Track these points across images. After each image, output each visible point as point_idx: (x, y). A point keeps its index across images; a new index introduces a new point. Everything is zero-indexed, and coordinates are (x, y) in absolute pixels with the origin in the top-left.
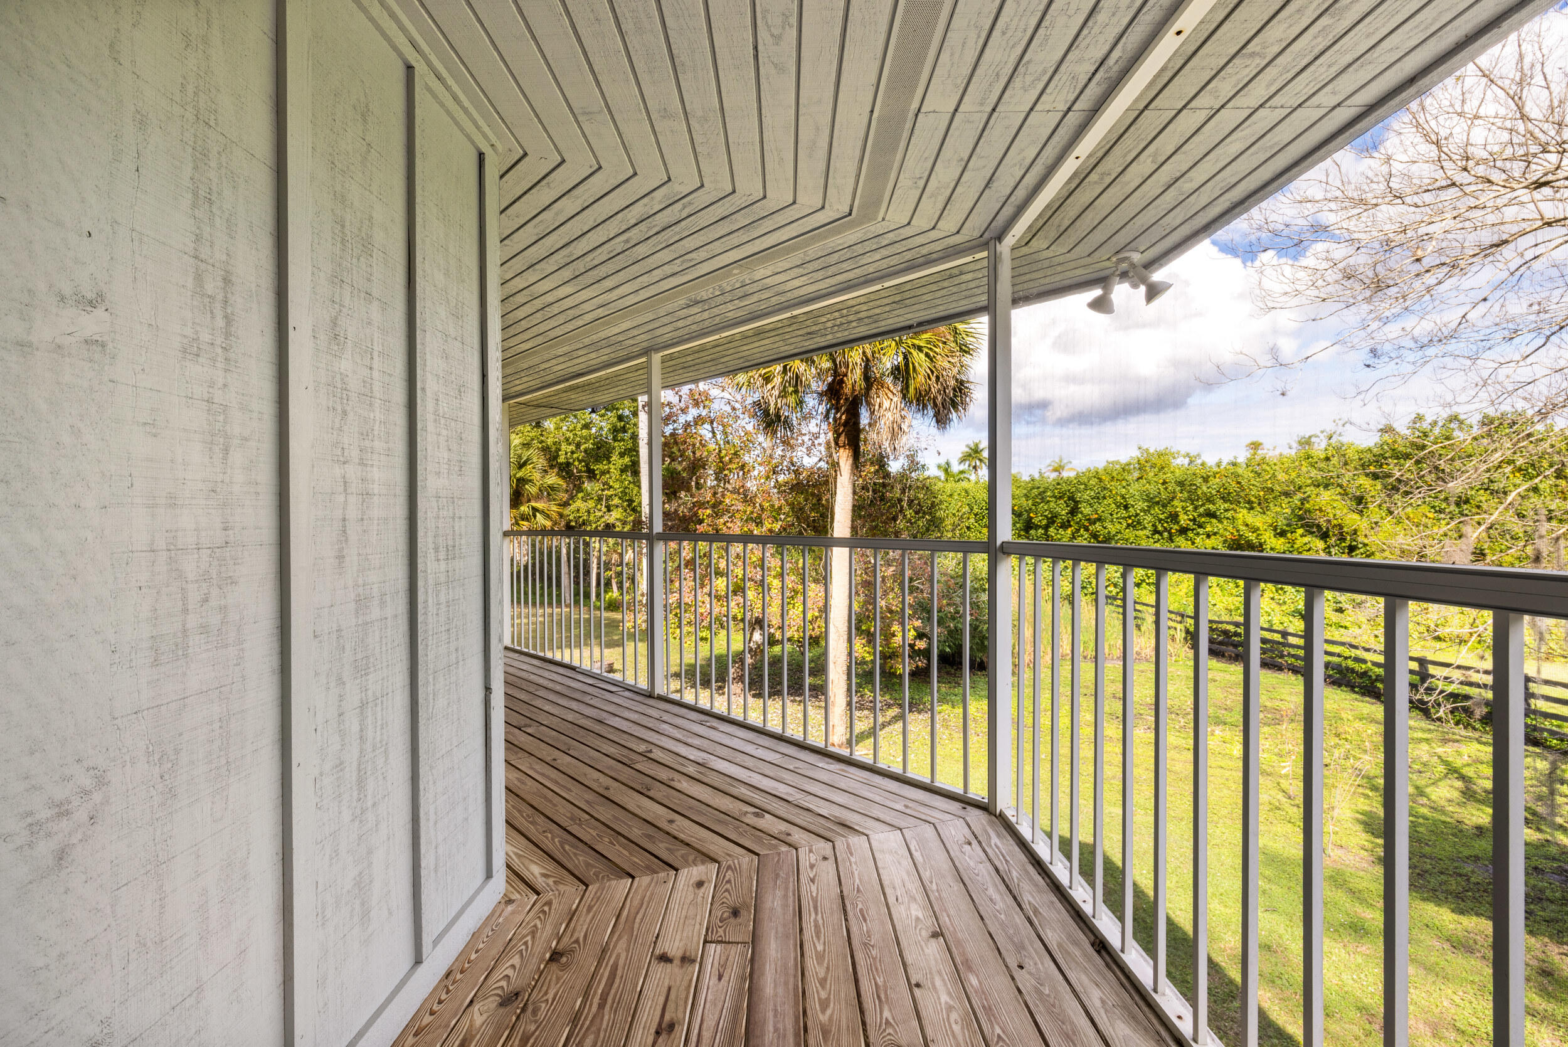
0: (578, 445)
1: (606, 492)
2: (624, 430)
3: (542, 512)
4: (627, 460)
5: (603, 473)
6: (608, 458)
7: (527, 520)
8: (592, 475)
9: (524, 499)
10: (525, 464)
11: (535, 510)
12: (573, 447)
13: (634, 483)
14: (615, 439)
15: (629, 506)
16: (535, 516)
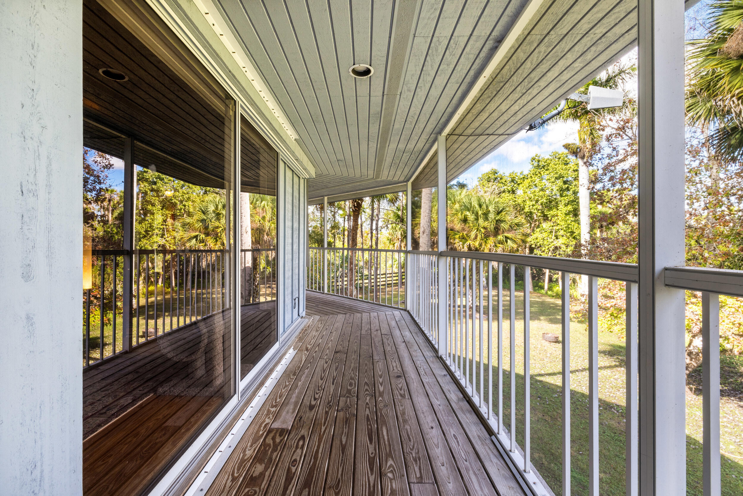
0: (537, 201)
1: (554, 228)
2: (568, 189)
3: (511, 239)
4: (570, 208)
5: (553, 216)
6: (557, 207)
7: (502, 244)
8: (546, 218)
9: (500, 232)
10: (501, 211)
11: (507, 238)
12: (534, 203)
13: (575, 221)
14: (561, 196)
15: (571, 235)
16: (507, 242)
